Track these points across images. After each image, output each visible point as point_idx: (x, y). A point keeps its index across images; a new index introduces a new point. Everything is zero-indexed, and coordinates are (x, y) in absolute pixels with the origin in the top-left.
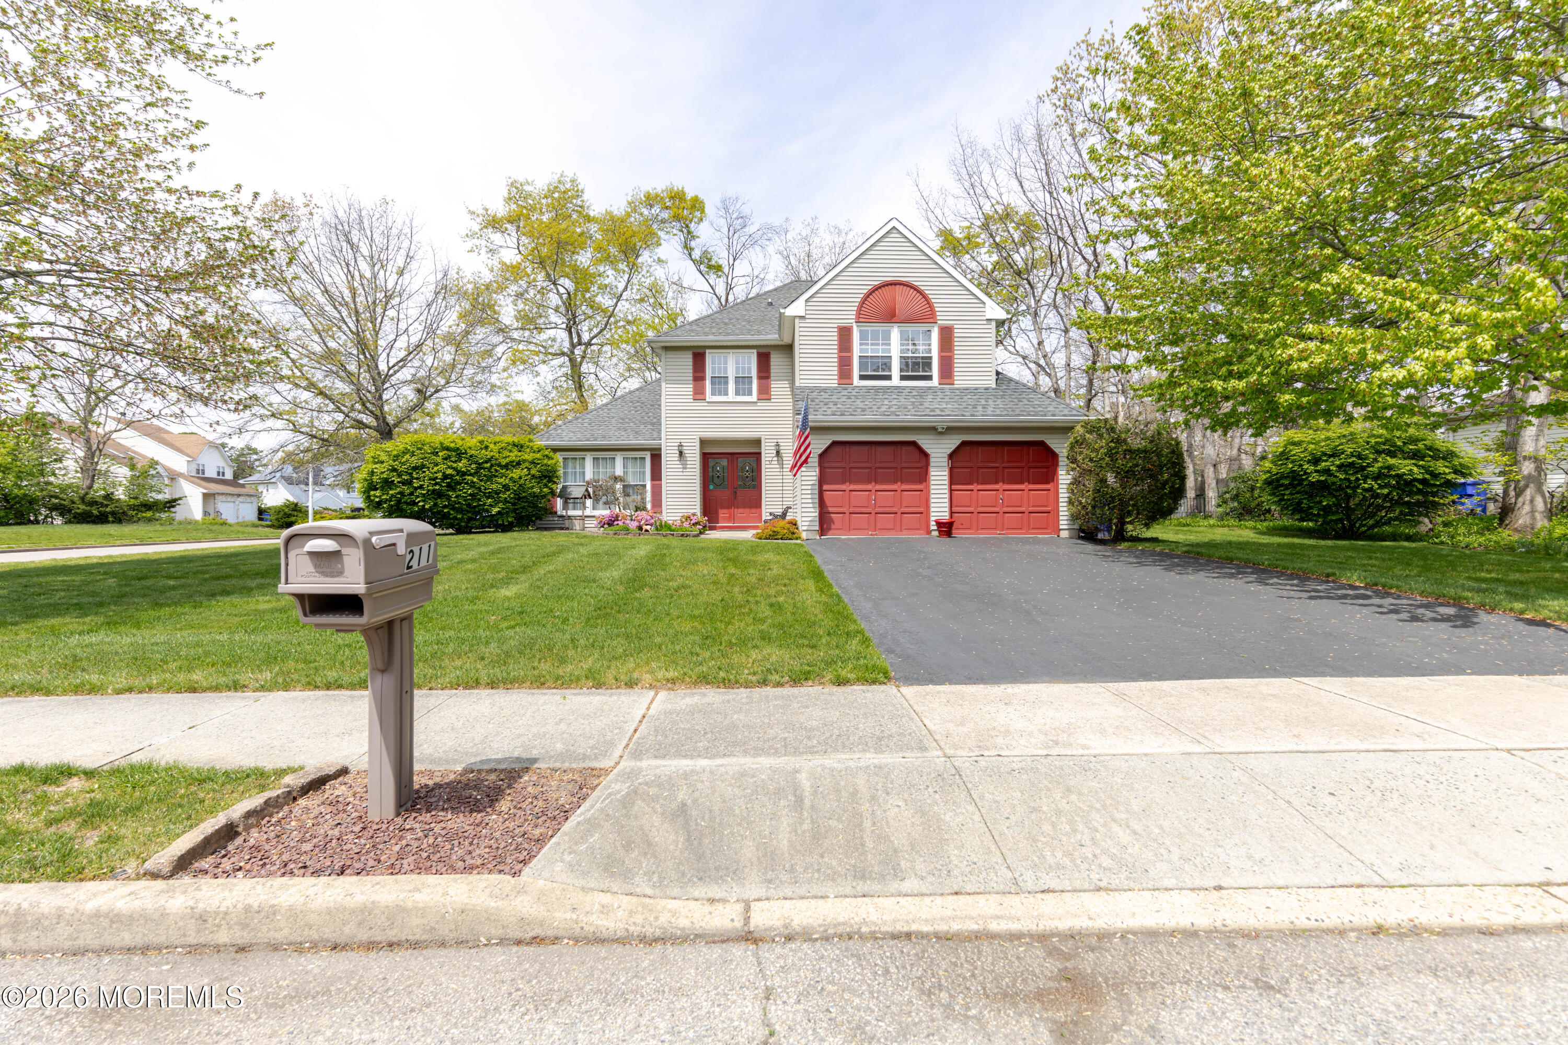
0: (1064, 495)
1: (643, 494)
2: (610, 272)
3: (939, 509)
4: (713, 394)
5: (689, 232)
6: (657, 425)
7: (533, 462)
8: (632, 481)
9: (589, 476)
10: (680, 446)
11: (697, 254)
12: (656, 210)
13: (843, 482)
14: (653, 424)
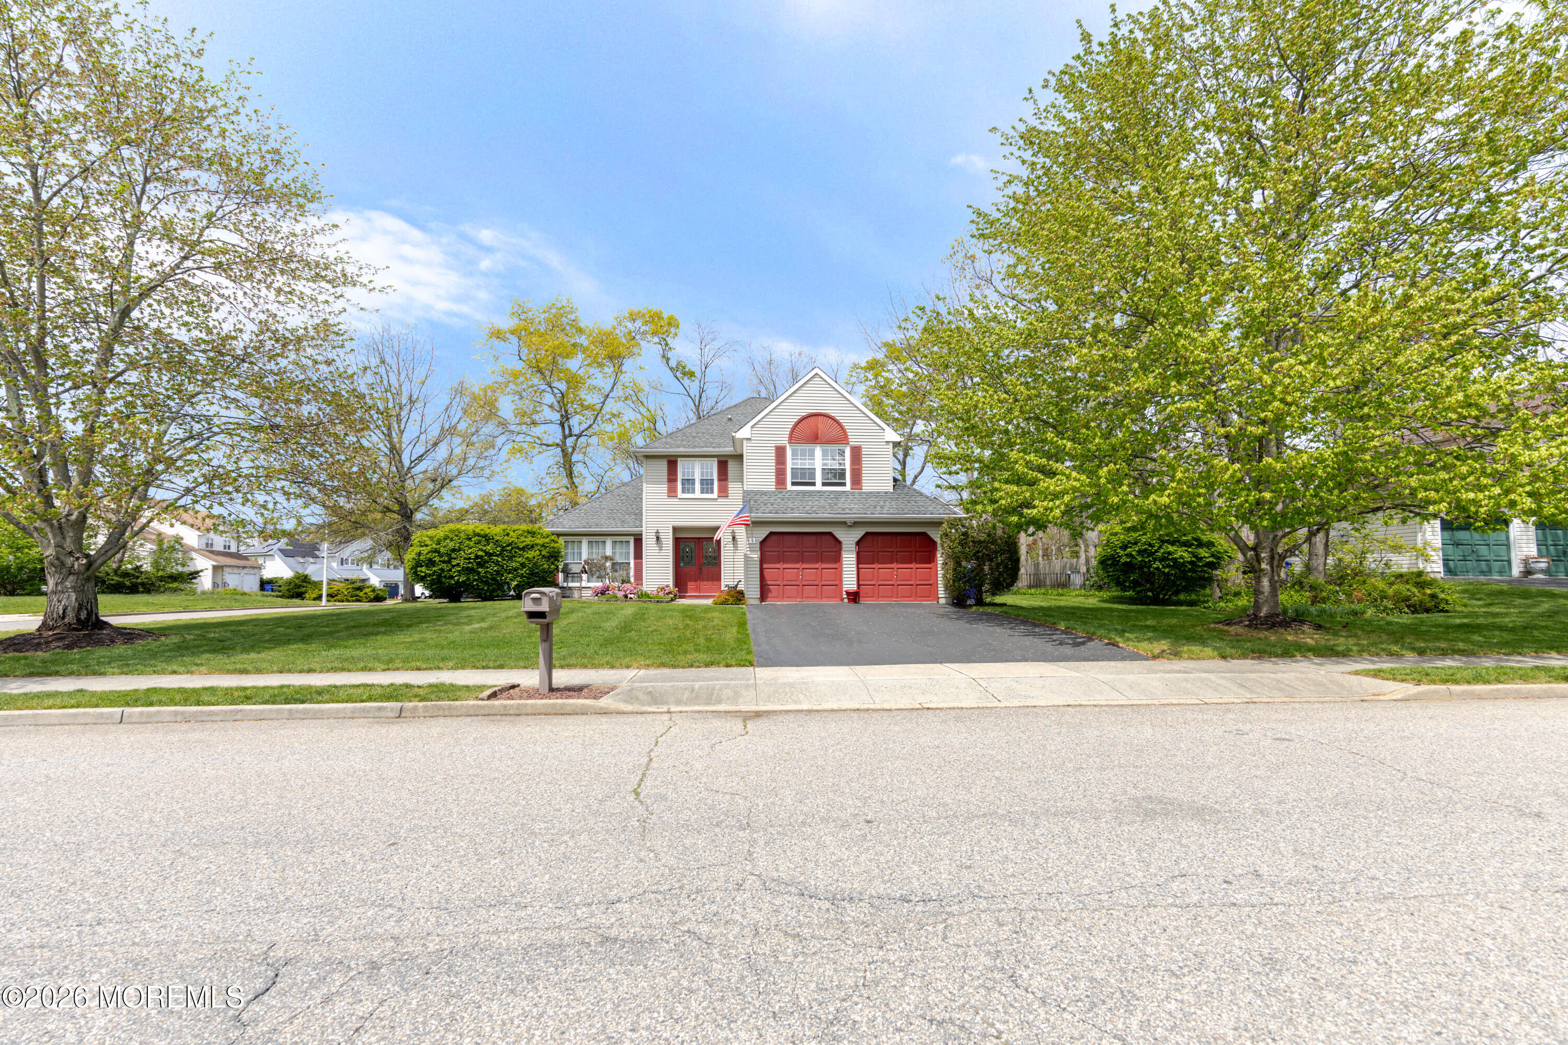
0: (940, 573)
1: (628, 570)
2: (599, 375)
3: (849, 582)
4: (683, 492)
5: (667, 345)
6: (639, 515)
7: (543, 546)
8: (618, 559)
9: (585, 556)
10: (657, 532)
11: (673, 363)
12: (638, 324)
13: (778, 562)
14: (636, 514)
